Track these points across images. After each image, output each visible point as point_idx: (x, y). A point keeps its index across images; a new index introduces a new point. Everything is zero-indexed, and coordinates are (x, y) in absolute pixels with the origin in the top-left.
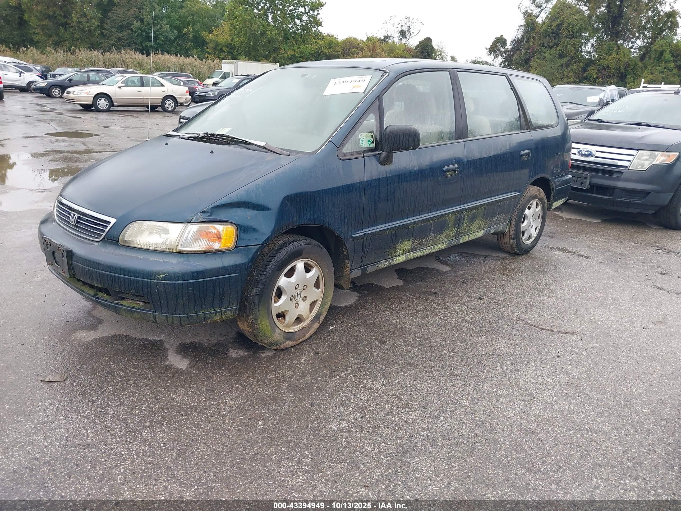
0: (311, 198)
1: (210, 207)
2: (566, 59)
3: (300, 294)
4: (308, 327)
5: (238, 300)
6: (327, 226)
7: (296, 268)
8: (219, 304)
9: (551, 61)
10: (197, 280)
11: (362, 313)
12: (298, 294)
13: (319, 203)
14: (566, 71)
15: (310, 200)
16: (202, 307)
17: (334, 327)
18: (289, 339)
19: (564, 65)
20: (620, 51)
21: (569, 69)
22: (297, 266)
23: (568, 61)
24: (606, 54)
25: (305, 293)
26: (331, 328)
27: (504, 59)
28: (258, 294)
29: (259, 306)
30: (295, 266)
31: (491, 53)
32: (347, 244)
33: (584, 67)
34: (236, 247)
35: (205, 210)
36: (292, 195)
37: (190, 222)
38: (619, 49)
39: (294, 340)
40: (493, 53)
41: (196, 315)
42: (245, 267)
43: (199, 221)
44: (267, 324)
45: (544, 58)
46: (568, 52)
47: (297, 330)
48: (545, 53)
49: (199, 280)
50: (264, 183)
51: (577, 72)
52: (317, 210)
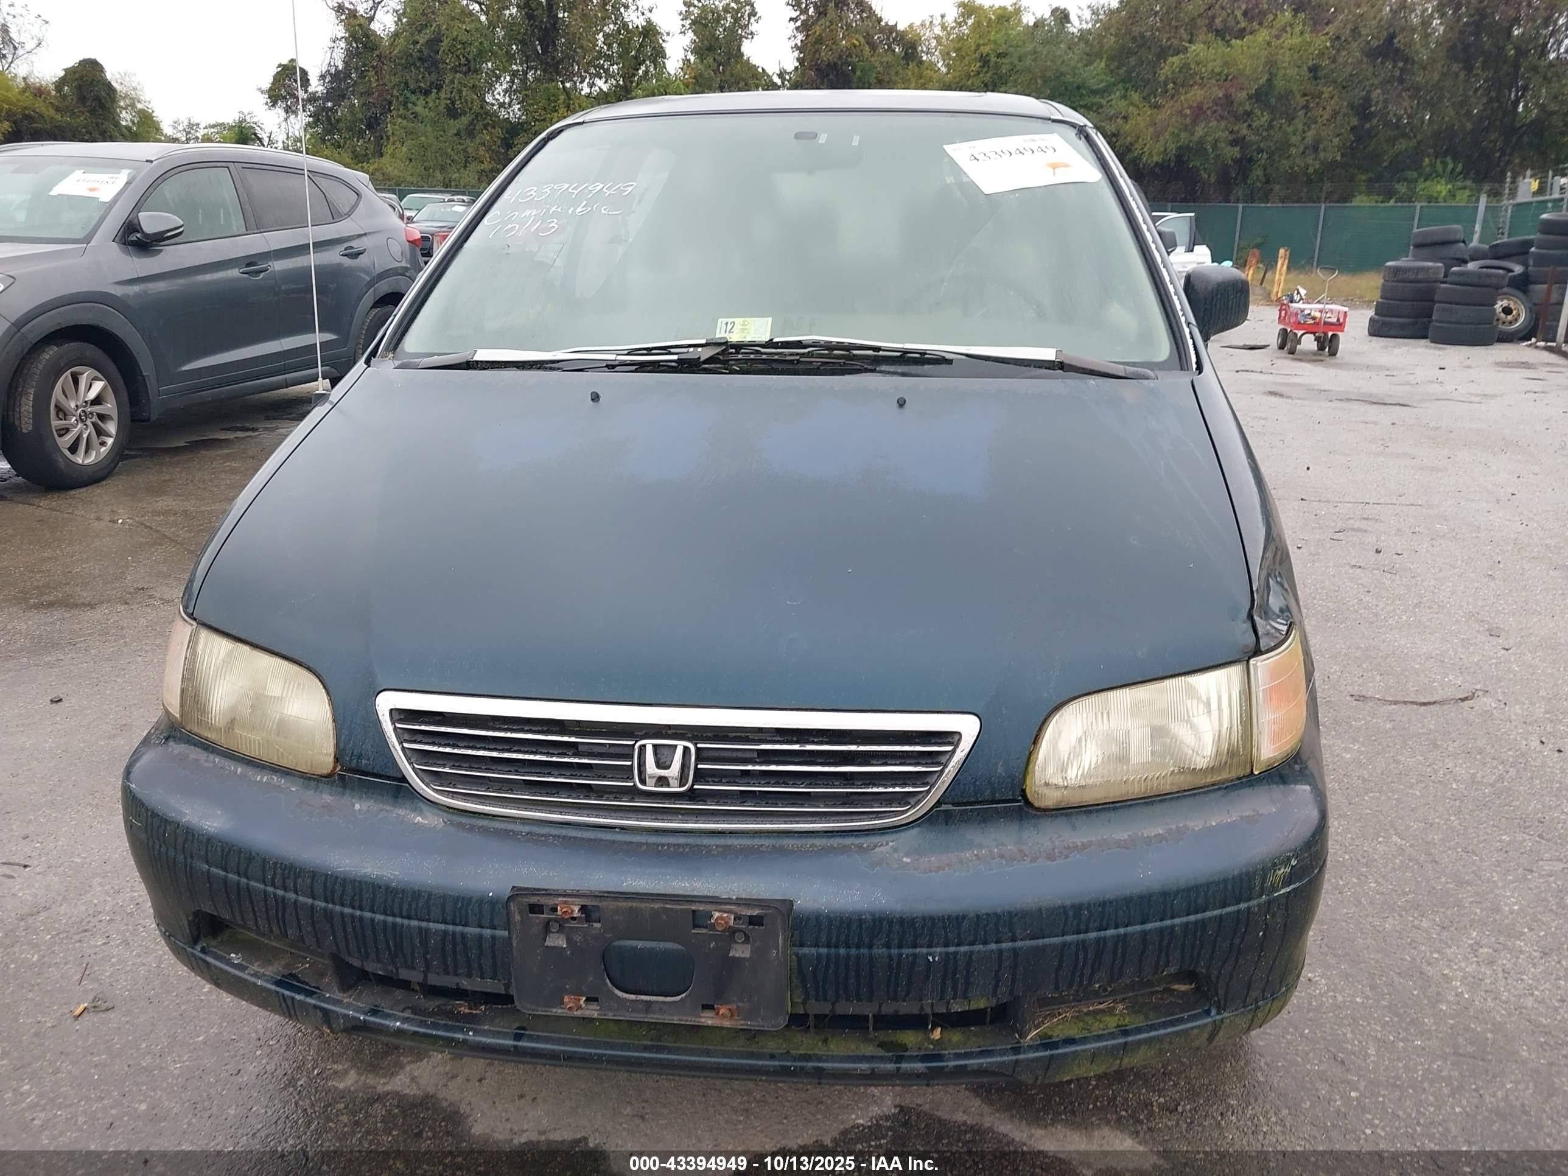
2: (465, 120)
9: (434, 123)
14: (471, 146)
19: (463, 133)
20: (574, 104)
21: (478, 140)
23: (471, 123)
24: (545, 109)
27: (311, 119)
31: (274, 104)
33: (505, 138)
38: (570, 99)
40: (280, 103)
45: (416, 115)
46: (466, 102)
48: (414, 104)
51: (493, 147)
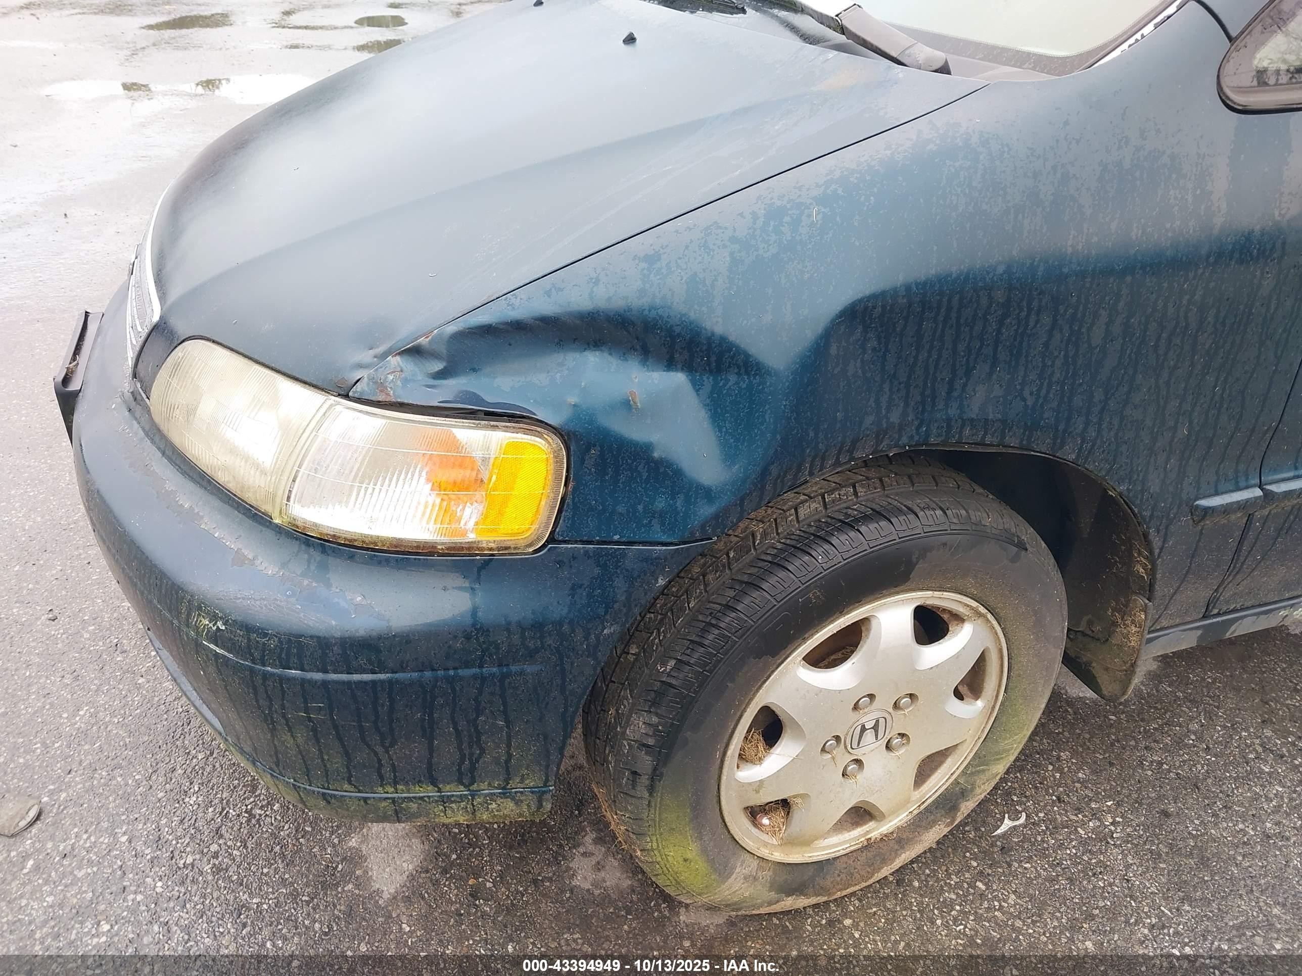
0: (1005, 316)
1: (451, 329)
3: (876, 728)
4: (900, 839)
5: (547, 767)
6: (1073, 457)
7: (868, 630)
8: (459, 770)
10: (344, 677)
11: (1160, 764)
12: (863, 729)
13: (1046, 345)
15: (1001, 323)
16: (381, 777)
17: (1022, 820)
18: (798, 889)
22: (874, 623)
25: (899, 722)
26: (1007, 824)
28: (651, 742)
29: (651, 789)
30: (865, 621)
32: (1156, 542)
34: (551, 539)
35: (423, 341)
36: (895, 290)
37: (346, 396)
39: (824, 891)
41: (359, 799)
42: (587, 638)
43: (381, 398)
44: (689, 856)
47: (840, 850)
49: (356, 677)
50: (755, 216)
52: (1032, 376)
